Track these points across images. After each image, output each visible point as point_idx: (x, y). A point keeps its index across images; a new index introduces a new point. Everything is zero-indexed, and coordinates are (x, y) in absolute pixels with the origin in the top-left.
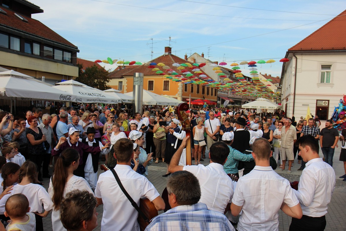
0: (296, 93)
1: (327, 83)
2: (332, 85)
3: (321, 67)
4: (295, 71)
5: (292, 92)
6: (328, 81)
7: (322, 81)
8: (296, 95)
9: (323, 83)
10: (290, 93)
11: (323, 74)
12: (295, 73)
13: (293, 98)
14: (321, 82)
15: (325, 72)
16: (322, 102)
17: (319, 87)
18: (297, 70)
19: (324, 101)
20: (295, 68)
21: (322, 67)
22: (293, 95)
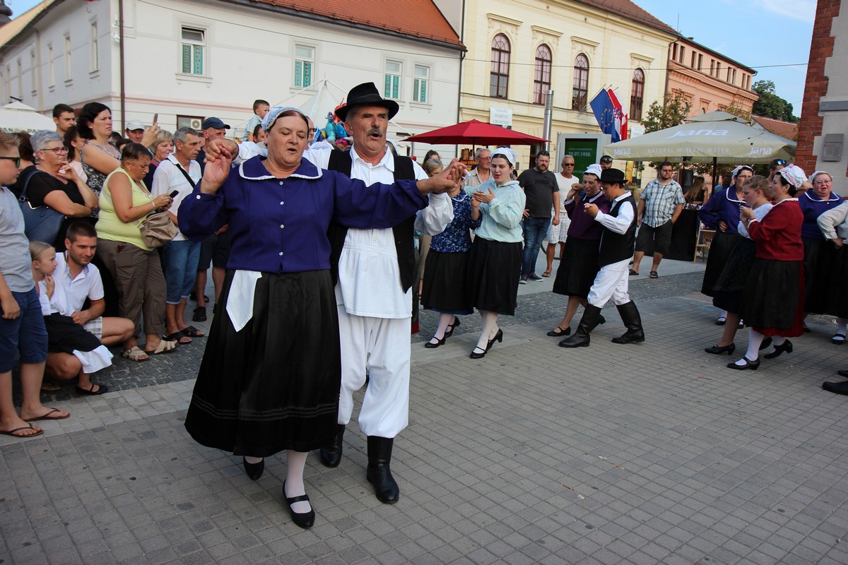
0: (126, 96)
1: (195, 75)
2: (209, 81)
3: (181, 30)
4: (119, 31)
5: (116, 90)
6: (199, 70)
7: (186, 69)
8: (125, 100)
9: (188, 74)
10: (111, 95)
11: (186, 50)
12: (119, 38)
13: (120, 108)
14: (183, 71)
15: (190, 47)
16: (190, 122)
17: (180, 84)
18: (124, 29)
19: (193, 120)
20: (118, 24)
21: (183, 31)
22: (120, 99)
